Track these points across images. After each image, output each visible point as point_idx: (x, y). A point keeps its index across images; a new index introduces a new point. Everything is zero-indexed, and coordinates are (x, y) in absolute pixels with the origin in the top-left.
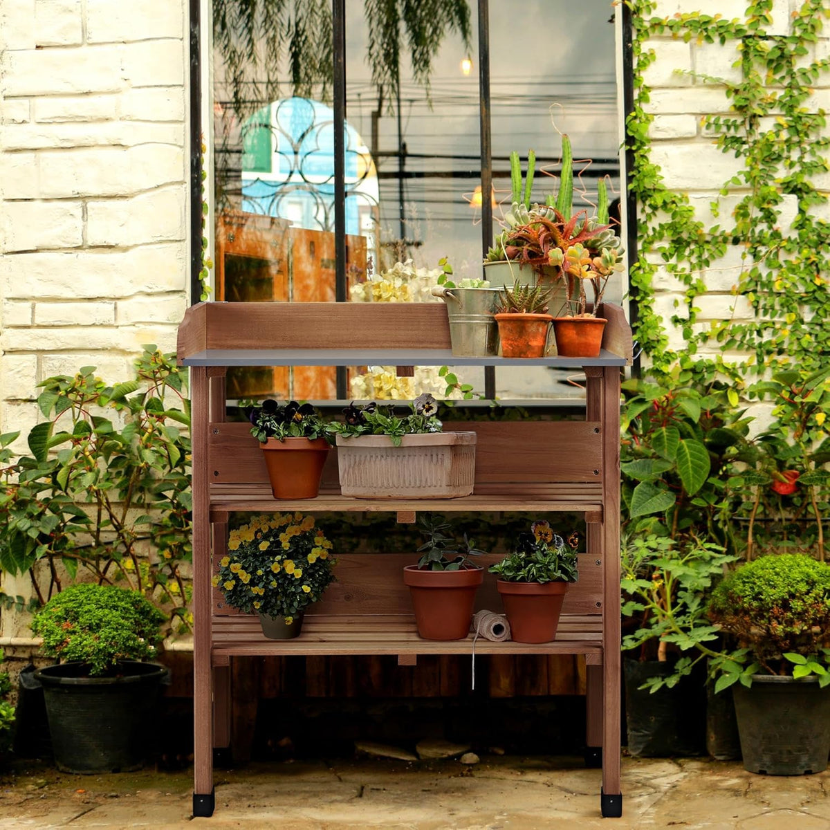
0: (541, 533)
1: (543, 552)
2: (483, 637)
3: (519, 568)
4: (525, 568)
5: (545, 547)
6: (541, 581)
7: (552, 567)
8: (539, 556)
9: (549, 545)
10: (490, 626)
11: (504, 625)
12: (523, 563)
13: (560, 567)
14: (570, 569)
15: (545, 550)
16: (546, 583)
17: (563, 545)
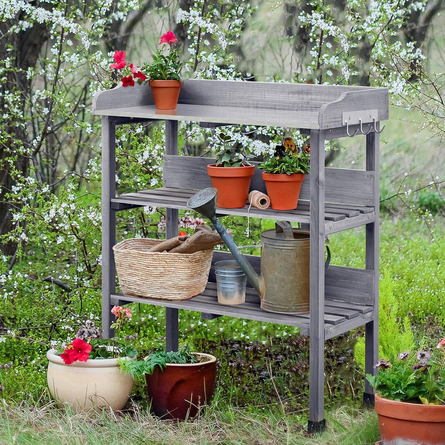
0: (288, 146)
1: (289, 156)
2: (254, 207)
3: (275, 166)
4: (279, 165)
5: (291, 153)
6: (288, 173)
7: (295, 165)
8: (287, 158)
9: (293, 152)
10: (258, 200)
11: (266, 199)
12: (278, 162)
13: (300, 165)
14: (306, 166)
15: (290, 155)
16: (292, 174)
17: (301, 152)
